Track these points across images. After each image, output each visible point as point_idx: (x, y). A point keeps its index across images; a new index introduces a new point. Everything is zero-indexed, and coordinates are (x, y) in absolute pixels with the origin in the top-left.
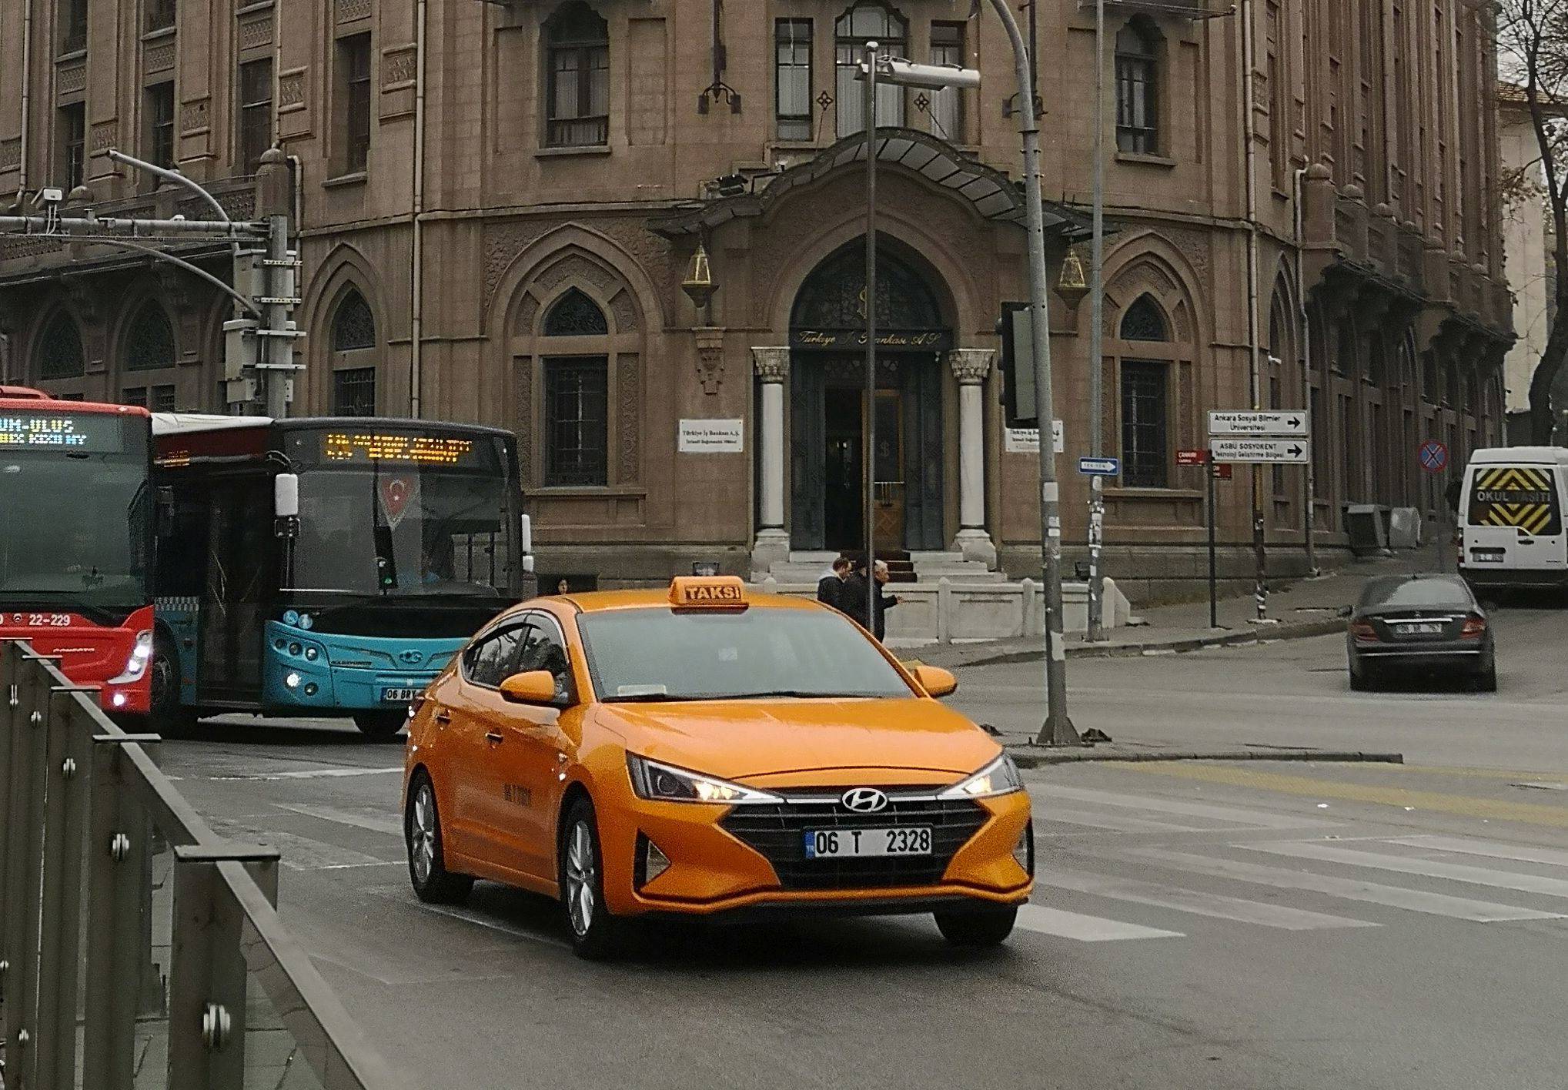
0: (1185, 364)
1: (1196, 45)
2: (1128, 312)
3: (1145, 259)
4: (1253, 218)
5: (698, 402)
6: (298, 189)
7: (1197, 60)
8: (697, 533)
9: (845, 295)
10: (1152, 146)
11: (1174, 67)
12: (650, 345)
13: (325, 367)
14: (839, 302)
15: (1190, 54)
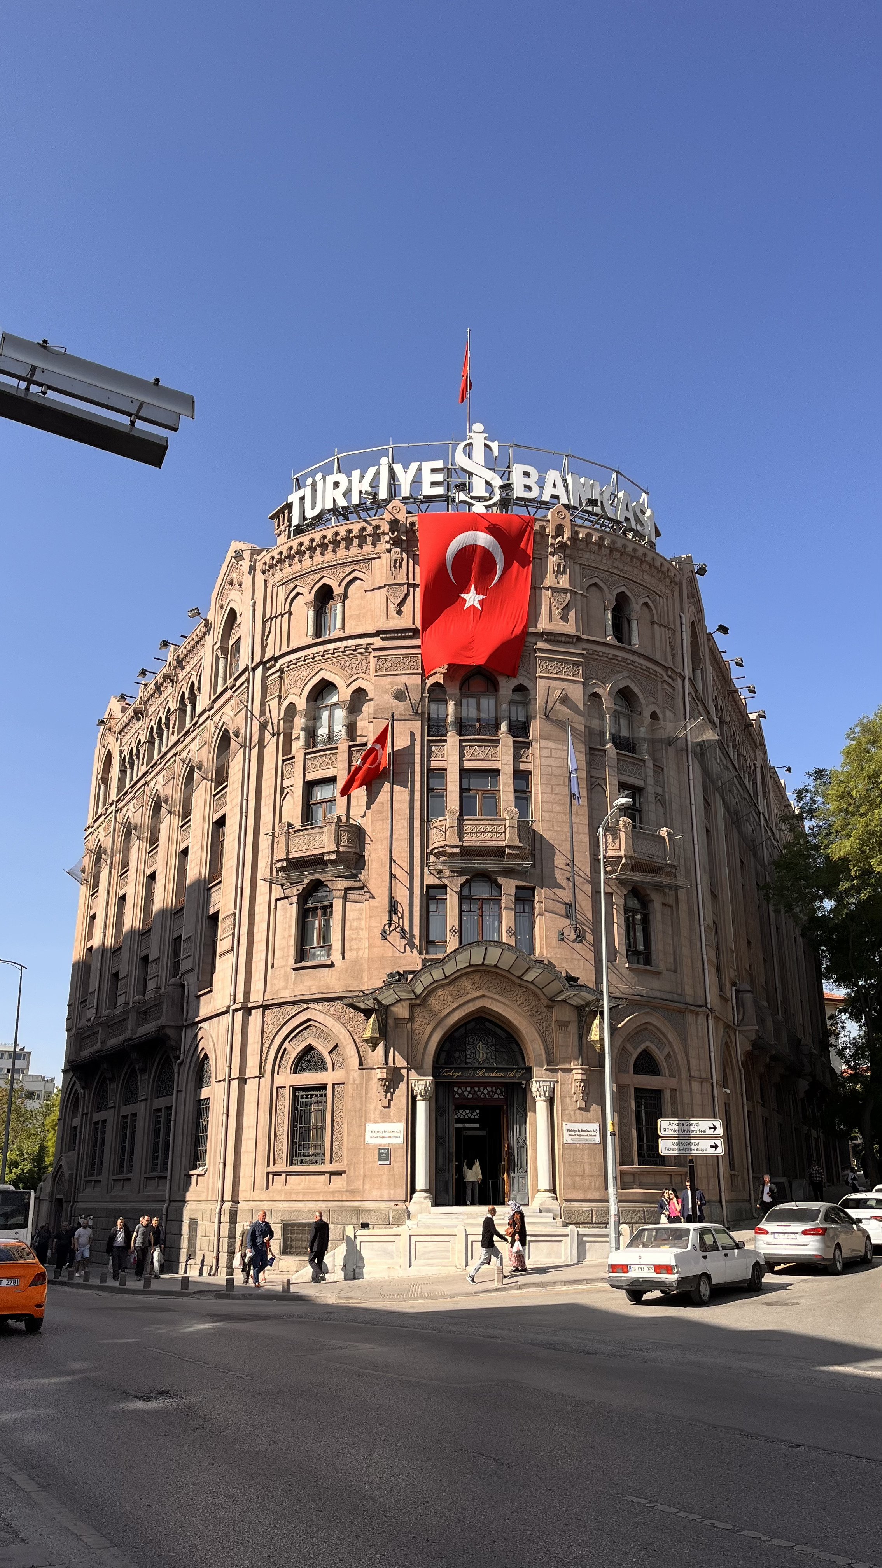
0: (673, 1091)
1: (671, 906)
2: (637, 1058)
3: (645, 1026)
4: (709, 1006)
5: (377, 1112)
6: (186, 1000)
7: (672, 914)
8: (375, 1194)
9: (468, 1047)
10: (648, 962)
11: (659, 916)
12: (351, 1077)
13: (192, 1098)
14: (465, 1051)
15: (667, 910)
